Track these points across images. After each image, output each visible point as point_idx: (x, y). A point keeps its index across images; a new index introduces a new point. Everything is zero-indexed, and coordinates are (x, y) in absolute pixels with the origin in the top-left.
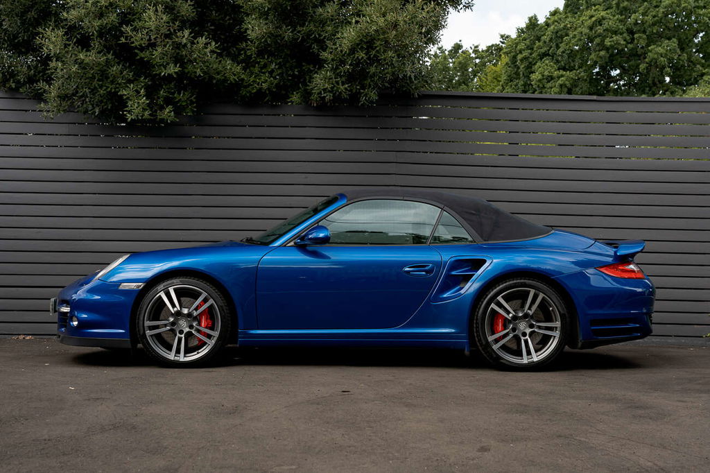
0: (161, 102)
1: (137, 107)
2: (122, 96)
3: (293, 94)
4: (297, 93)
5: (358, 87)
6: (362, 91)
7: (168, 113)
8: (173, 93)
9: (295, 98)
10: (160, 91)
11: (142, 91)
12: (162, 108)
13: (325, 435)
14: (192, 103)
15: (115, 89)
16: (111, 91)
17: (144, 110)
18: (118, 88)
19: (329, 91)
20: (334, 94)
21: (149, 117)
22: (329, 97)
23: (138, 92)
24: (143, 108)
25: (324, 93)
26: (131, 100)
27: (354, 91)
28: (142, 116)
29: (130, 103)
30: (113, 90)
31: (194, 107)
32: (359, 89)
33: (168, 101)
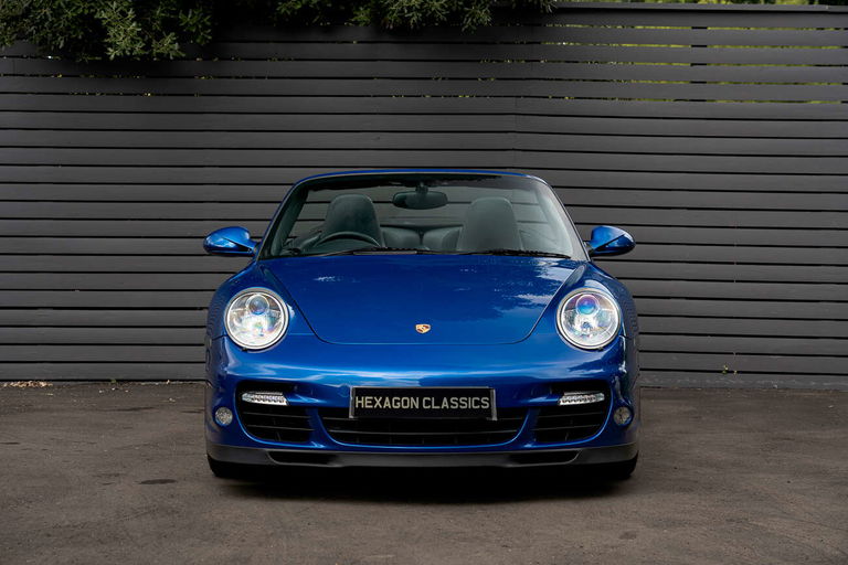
0: (156, 26)
1: (123, 38)
2: (99, 21)
3: (358, 10)
4: (366, 9)
5: (461, 3)
6: (467, 9)
7: (168, 45)
8: (176, 13)
9: (362, 15)
10: (155, 9)
11: (130, 12)
12: (159, 37)
13: (425, 519)
14: (205, 27)
15: (89, 8)
16: (83, 13)
17: (133, 41)
18: (92, 7)
19: (417, 10)
20: (424, 14)
21: (143, 53)
22: (415, 17)
23: (124, 14)
24: (132, 39)
25: (409, 12)
26: (114, 27)
27: (454, 8)
28: (131, 51)
29: (112, 32)
30: (86, 12)
31: (209, 34)
32: (461, 6)
33: (170, 25)
